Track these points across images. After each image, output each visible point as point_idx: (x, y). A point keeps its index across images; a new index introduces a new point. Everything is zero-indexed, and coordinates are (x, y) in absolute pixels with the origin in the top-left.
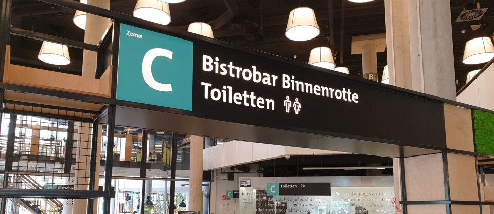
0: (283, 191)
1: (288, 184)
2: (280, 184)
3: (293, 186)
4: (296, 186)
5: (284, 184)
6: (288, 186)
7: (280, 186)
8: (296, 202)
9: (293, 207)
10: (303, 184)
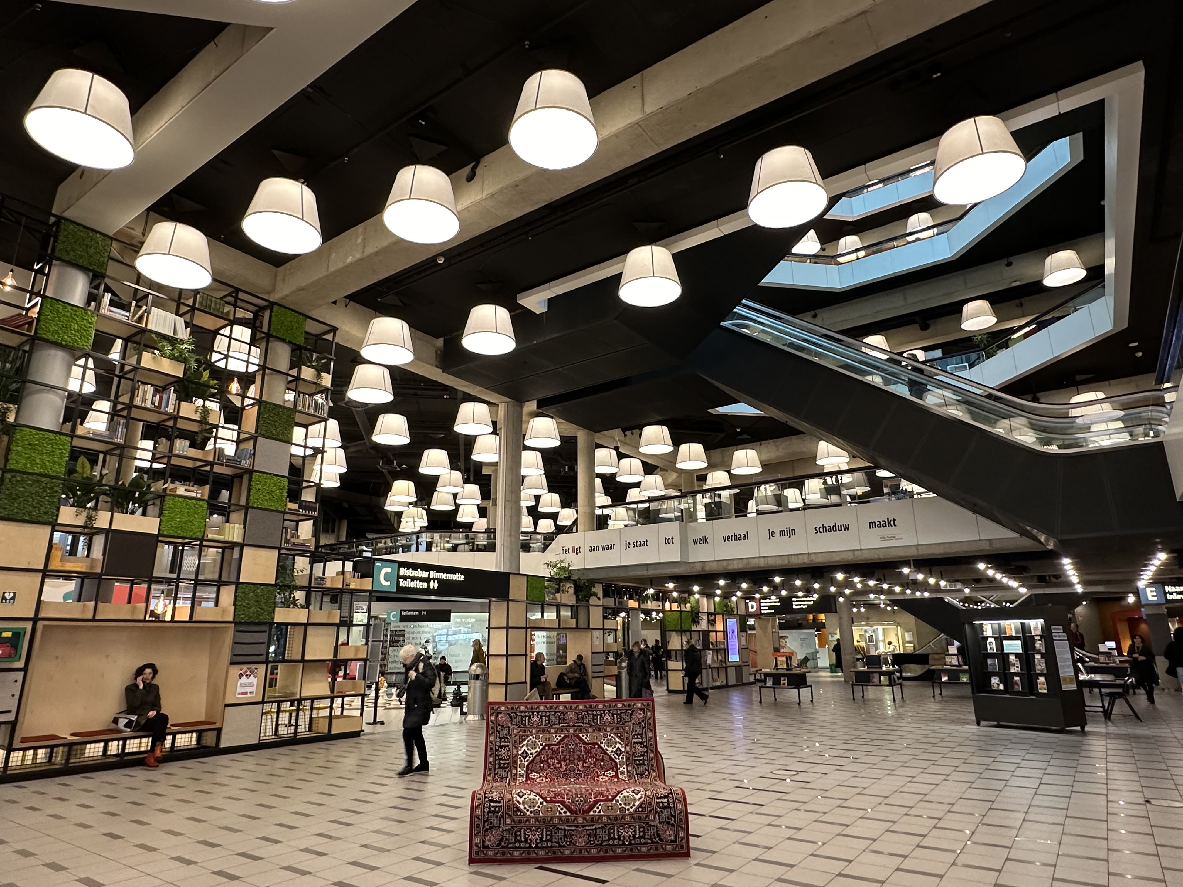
0: (404, 619)
1: (410, 611)
2: (401, 611)
3: (415, 613)
4: (417, 613)
5: (405, 611)
6: (409, 613)
7: (401, 613)
8: (415, 630)
9: (411, 635)
10: (424, 610)
